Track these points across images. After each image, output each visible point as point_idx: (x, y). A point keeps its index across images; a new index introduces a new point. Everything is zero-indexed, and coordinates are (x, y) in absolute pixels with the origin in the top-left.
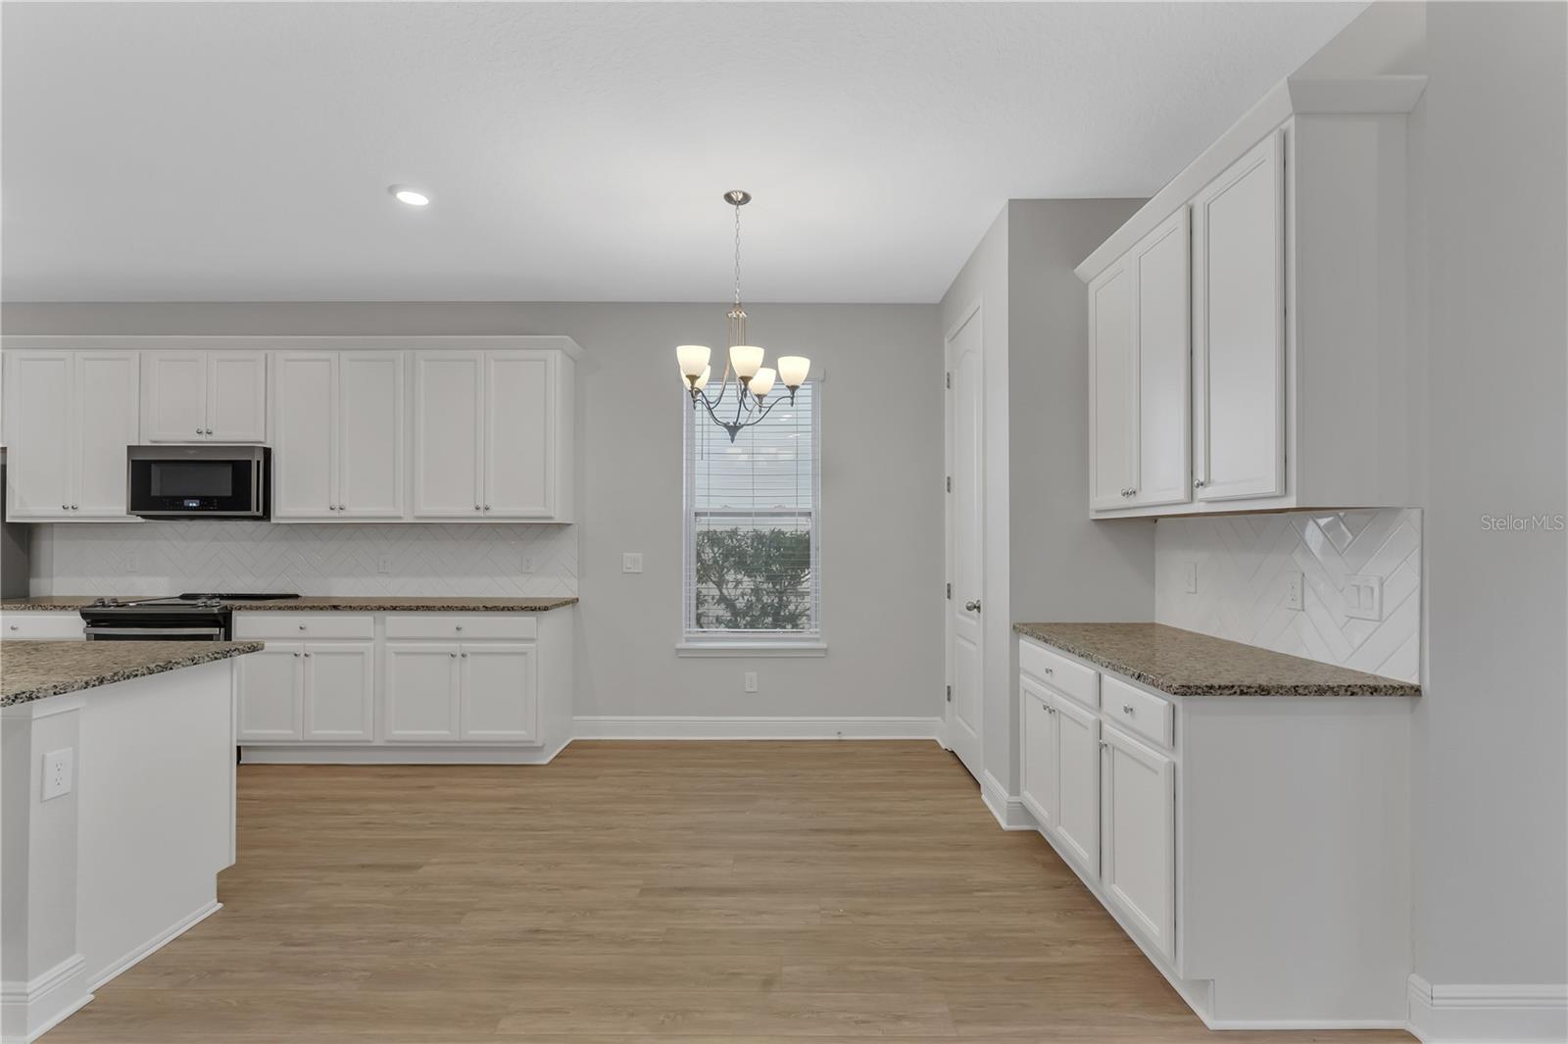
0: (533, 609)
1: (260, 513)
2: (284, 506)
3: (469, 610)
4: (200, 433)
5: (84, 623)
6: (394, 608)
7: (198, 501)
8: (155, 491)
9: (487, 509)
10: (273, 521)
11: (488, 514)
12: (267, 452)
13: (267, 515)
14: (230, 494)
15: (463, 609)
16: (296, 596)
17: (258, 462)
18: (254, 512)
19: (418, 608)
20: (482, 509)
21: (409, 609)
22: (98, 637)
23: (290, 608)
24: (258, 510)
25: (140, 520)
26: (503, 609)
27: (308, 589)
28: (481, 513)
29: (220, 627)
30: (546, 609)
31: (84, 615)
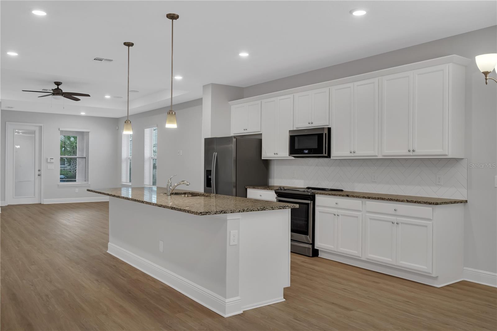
0: (430, 204)
1: (326, 155)
2: (335, 152)
3: (400, 201)
4: (309, 123)
5: (276, 196)
6: (369, 198)
7: (308, 150)
8: (296, 147)
9: (413, 151)
10: (331, 158)
11: (414, 154)
12: (329, 129)
13: (329, 156)
14: (317, 148)
15: (397, 201)
16: (342, 191)
17: (326, 134)
18: (324, 155)
19: (378, 199)
20: (412, 151)
21: (375, 198)
22: (280, 201)
23: (340, 195)
24: (325, 153)
25: (293, 158)
26: (415, 202)
27: (347, 188)
28: (411, 153)
29: (311, 200)
30: (437, 204)
31: (276, 193)
